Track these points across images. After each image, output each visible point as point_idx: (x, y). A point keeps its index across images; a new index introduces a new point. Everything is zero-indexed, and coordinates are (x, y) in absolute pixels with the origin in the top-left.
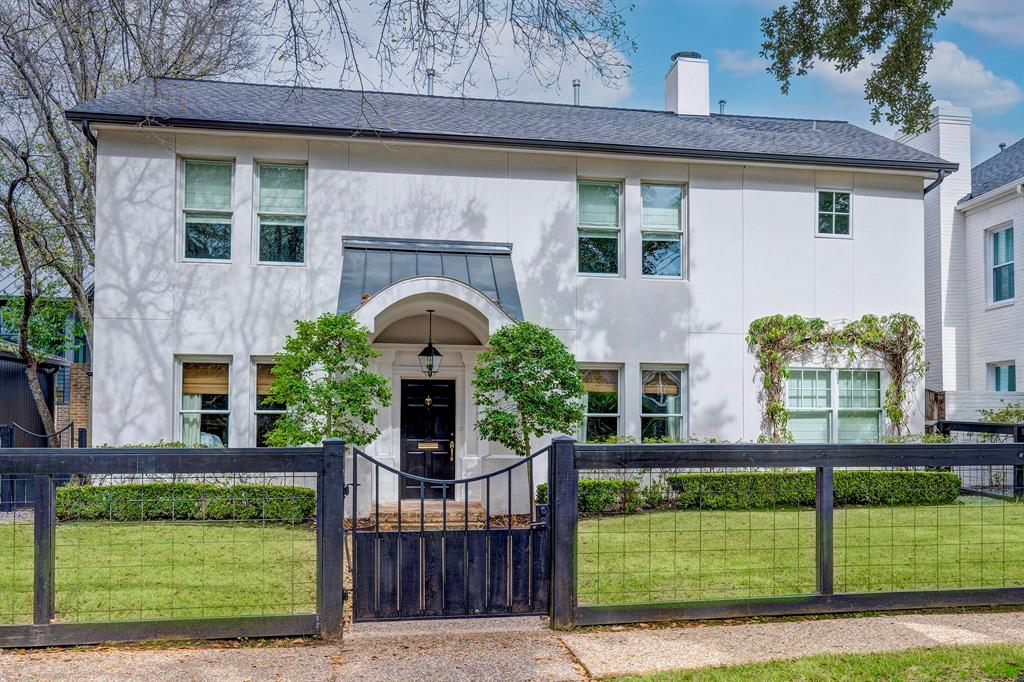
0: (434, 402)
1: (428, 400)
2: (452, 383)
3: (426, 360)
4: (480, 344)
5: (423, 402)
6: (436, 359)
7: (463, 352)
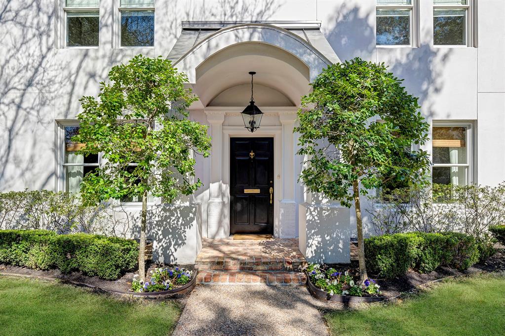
0: (256, 155)
1: (252, 154)
2: (270, 141)
3: (249, 117)
4: (294, 105)
5: (248, 155)
6: (257, 117)
7: (280, 113)
